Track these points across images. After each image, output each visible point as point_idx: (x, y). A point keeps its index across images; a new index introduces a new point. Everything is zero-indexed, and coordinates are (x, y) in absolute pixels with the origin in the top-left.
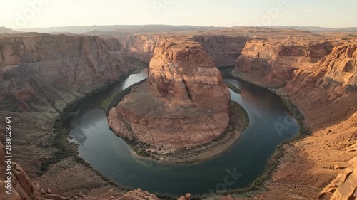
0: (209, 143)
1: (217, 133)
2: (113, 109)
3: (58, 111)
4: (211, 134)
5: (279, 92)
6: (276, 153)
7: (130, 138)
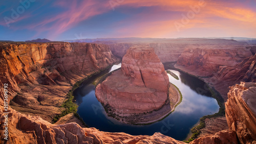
0: (151, 112)
1: (158, 106)
2: (100, 84)
3: (71, 85)
4: (153, 106)
5: (205, 80)
6: (198, 124)
7: (105, 104)
